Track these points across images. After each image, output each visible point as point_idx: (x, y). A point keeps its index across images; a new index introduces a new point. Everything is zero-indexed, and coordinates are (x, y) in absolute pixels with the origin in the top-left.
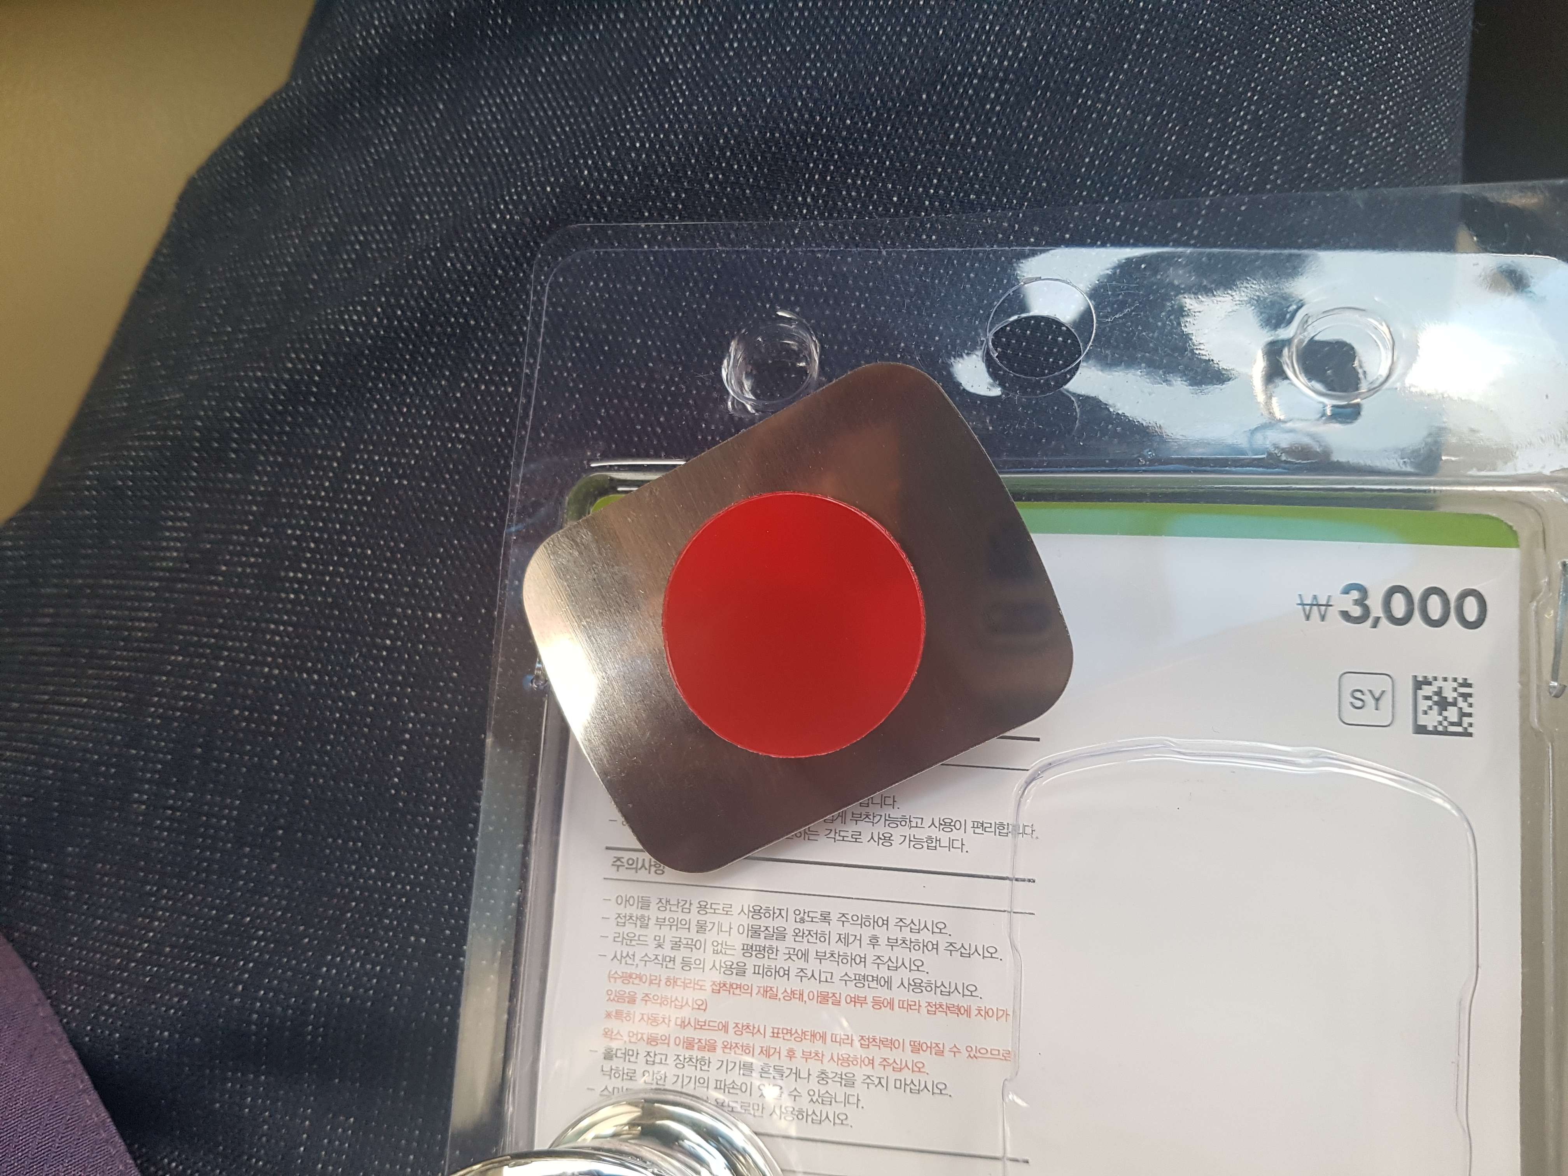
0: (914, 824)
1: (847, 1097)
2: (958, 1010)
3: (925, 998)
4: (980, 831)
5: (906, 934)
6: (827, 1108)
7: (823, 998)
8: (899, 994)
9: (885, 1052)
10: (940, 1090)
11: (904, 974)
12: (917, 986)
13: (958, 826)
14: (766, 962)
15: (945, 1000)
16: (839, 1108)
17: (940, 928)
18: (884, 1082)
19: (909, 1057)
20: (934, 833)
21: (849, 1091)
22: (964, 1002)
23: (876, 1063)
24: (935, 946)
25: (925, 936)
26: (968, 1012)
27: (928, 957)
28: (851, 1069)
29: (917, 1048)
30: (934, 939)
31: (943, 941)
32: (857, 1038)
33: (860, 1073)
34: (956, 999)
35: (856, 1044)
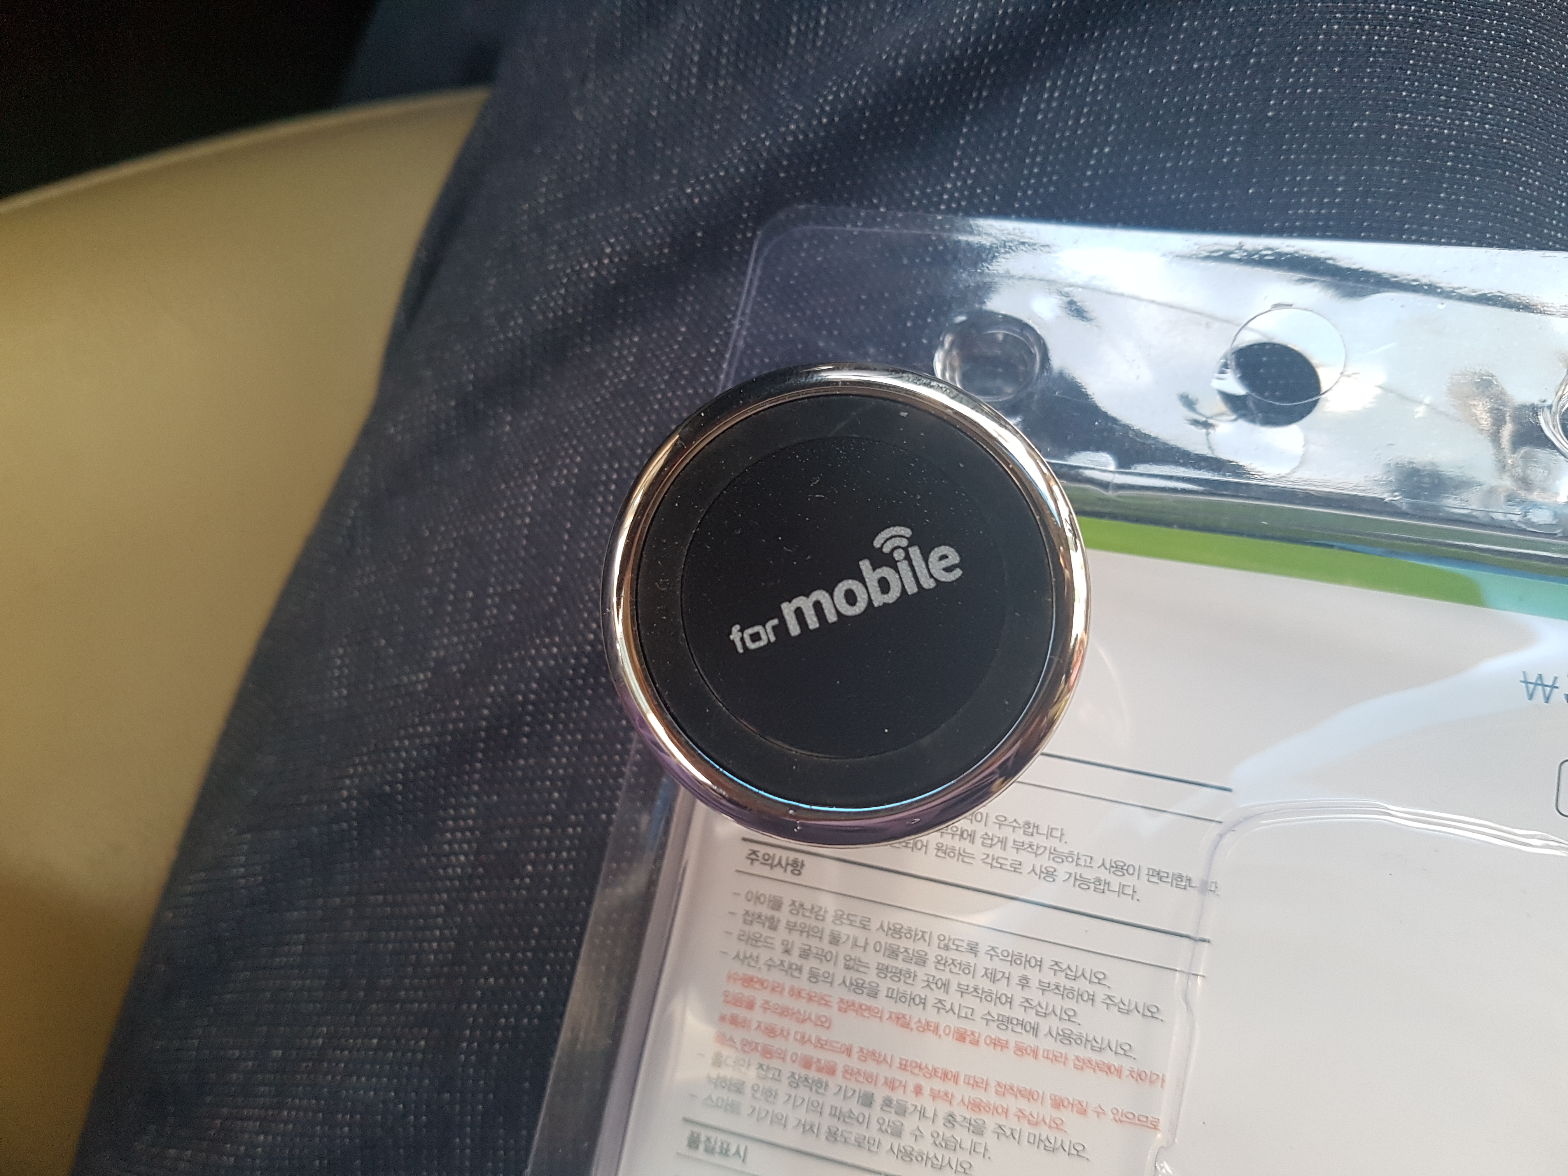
1: (973, 1145)
2: (1108, 1069)
3: (1074, 1051)
4: (1155, 879)
5: (1061, 979)
6: (948, 1155)
7: (961, 1037)
8: (1045, 1043)
9: (1023, 1104)
10: (1077, 1152)
11: (1054, 1023)
12: (1067, 1038)
13: (1131, 871)
14: (902, 987)
15: (1095, 1057)
16: (963, 1156)
17: (1099, 979)
18: (1016, 1135)
19: (1047, 1111)
20: (1104, 875)
21: (977, 1139)
22: (1115, 1061)
23: (1011, 1114)
24: (1092, 999)
25: (1082, 985)
26: (1119, 1071)
27: (1082, 1008)
28: (982, 1115)
29: (1058, 1103)
30: (1091, 989)
31: (1100, 993)
32: (993, 1084)
33: (991, 1122)
34: (1108, 1058)
35: (992, 1090)
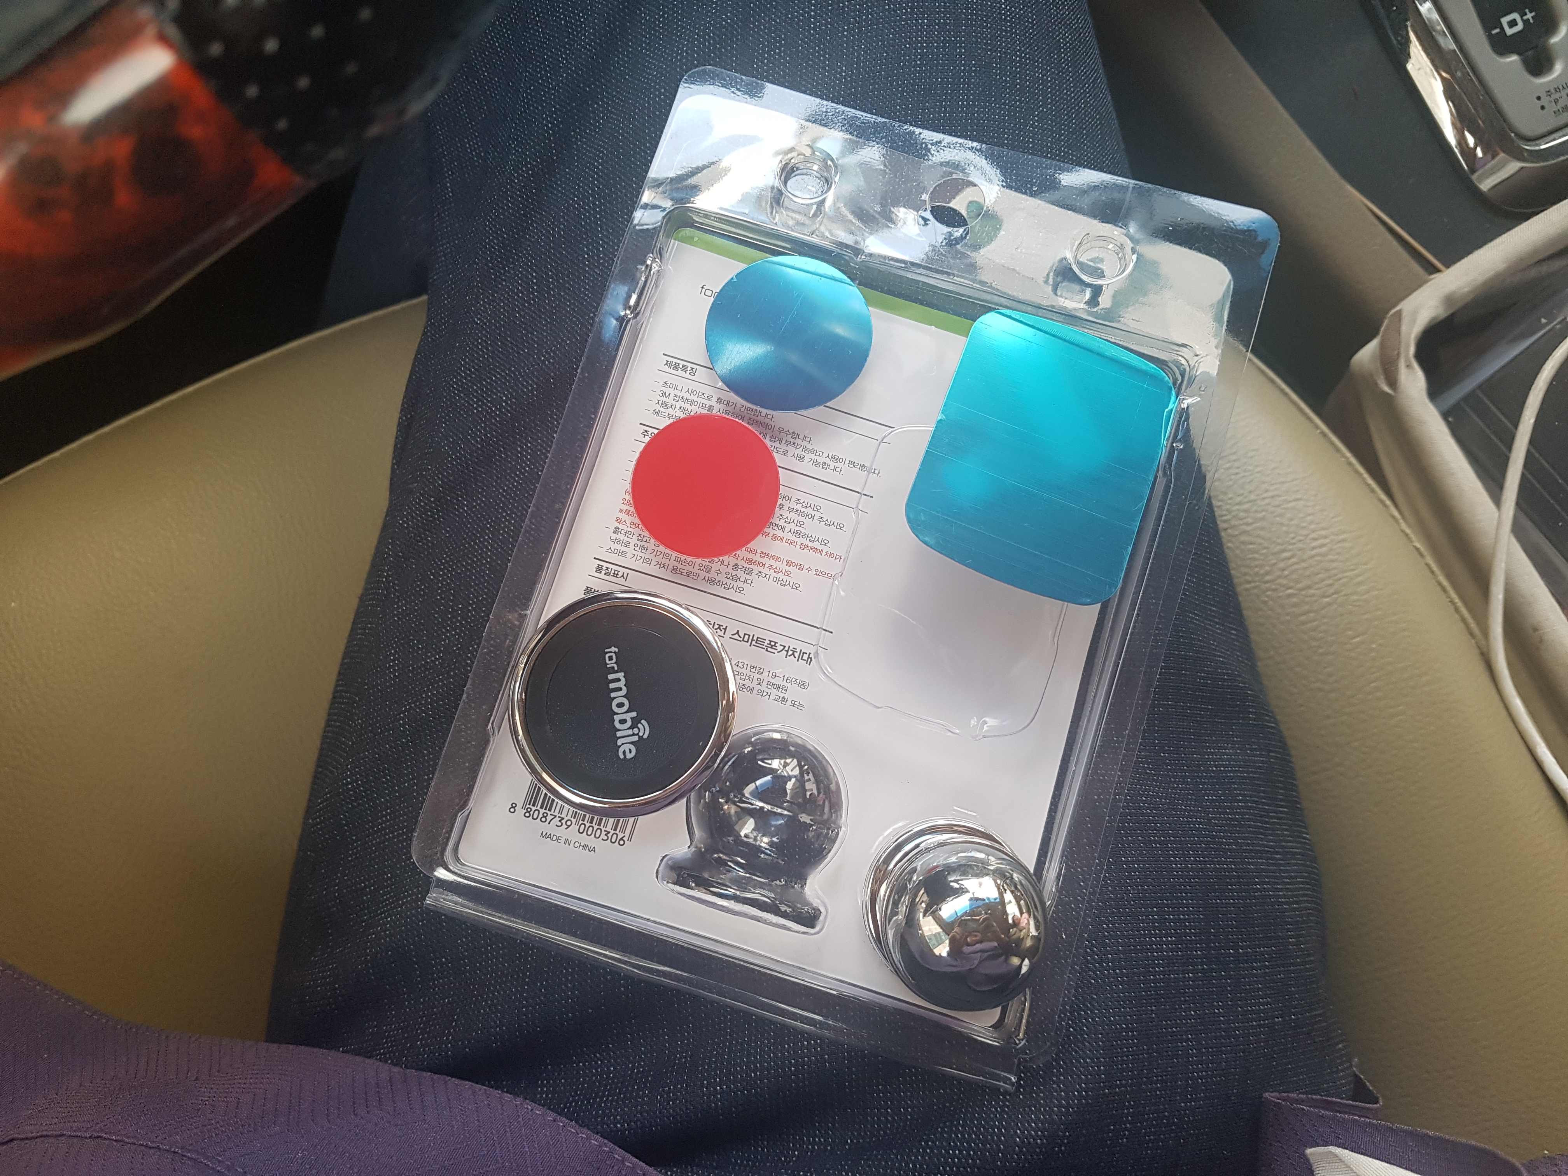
0: (818, 454)
1: (746, 579)
2: (816, 550)
3: (800, 540)
4: (852, 466)
5: (799, 507)
6: (733, 583)
8: (786, 535)
9: (772, 562)
10: (796, 587)
11: (792, 526)
12: (798, 534)
13: (841, 460)
15: (811, 544)
16: (740, 584)
17: (817, 509)
18: (768, 576)
19: (784, 567)
20: (828, 461)
21: (748, 577)
22: (821, 547)
23: (766, 566)
24: (813, 517)
25: (809, 510)
26: (821, 552)
27: (807, 521)
28: (752, 566)
29: (789, 563)
30: (813, 513)
31: (817, 515)
32: (759, 552)
33: (756, 569)
34: (816, 545)
35: (758, 555)
